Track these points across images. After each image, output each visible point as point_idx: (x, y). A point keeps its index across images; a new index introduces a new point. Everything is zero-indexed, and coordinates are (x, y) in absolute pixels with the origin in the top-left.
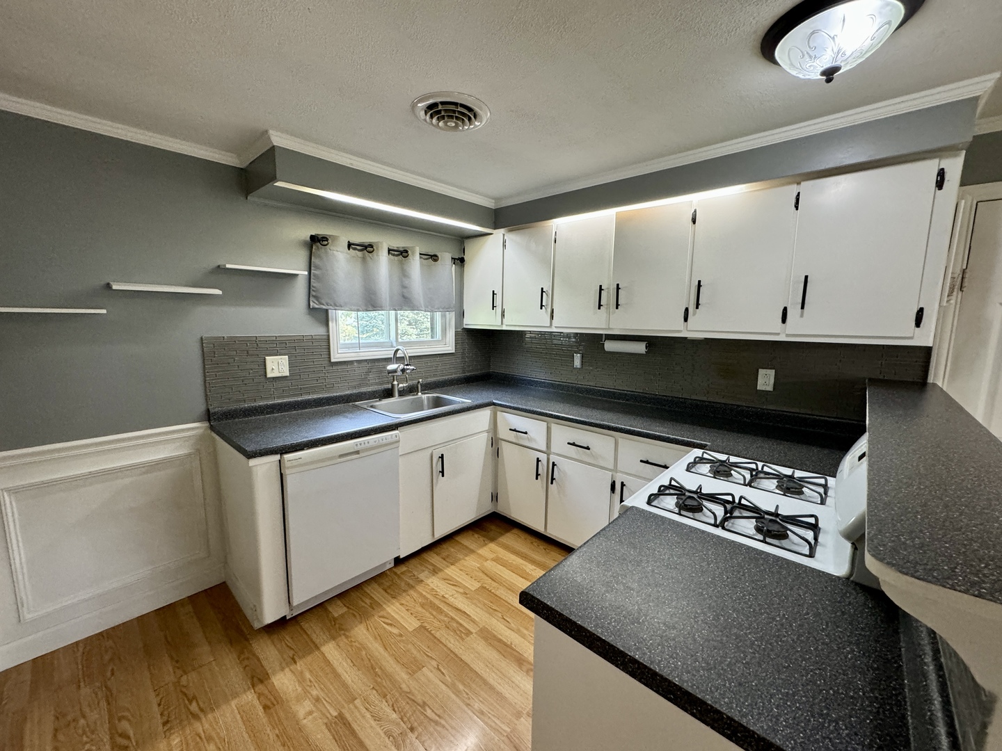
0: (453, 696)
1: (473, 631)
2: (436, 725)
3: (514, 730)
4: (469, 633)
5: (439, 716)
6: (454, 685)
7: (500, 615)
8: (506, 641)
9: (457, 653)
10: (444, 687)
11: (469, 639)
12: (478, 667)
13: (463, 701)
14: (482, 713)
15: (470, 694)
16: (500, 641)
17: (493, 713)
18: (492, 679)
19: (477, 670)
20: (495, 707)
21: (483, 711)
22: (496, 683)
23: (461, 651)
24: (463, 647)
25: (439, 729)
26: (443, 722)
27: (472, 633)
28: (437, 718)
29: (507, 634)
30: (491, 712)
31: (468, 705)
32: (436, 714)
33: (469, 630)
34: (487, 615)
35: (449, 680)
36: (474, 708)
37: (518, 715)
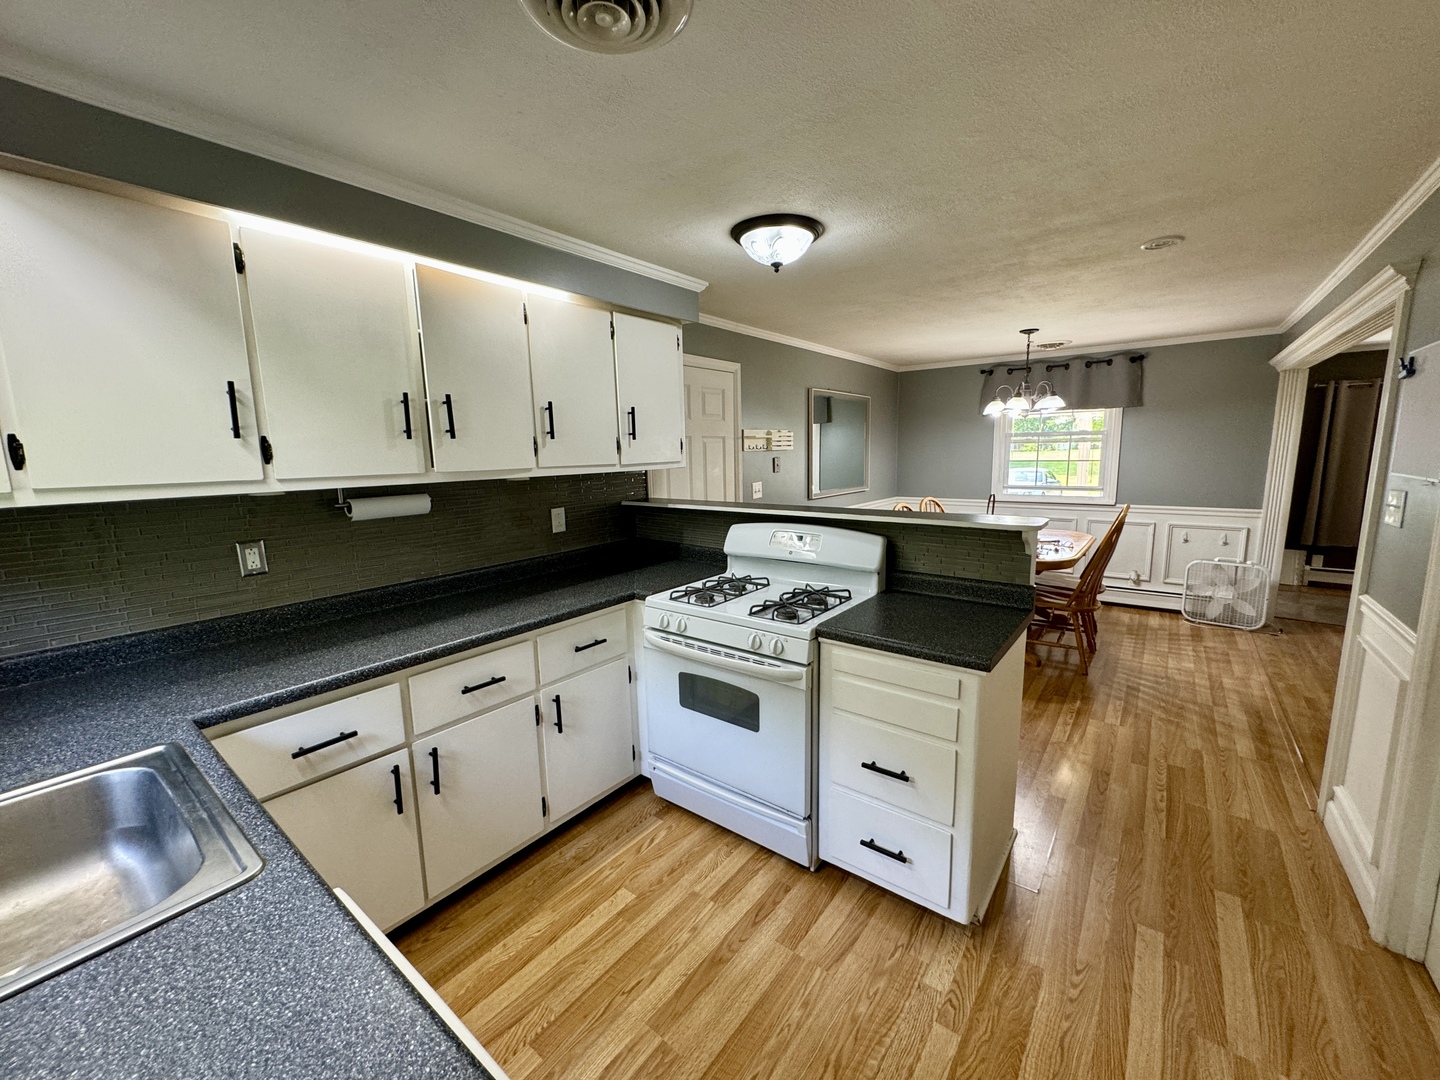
0: (790, 1052)
1: (657, 1041)
2: (840, 1066)
3: (818, 964)
4: (663, 1049)
5: (826, 1066)
6: (770, 1055)
7: (620, 999)
8: (680, 983)
9: (708, 1063)
10: (779, 1070)
11: (676, 1047)
12: (733, 1020)
13: (793, 1035)
14: (805, 1004)
15: (781, 1026)
16: (680, 992)
17: (802, 991)
18: (750, 997)
19: (737, 1022)
20: (793, 988)
21: (804, 1003)
22: (758, 990)
23: (705, 1056)
24: (696, 1055)
25: (844, 1063)
26: (833, 1057)
27: (663, 1044)
28: (830, 1067)
29: (666, 983)
30: (801, 995)
31: (799, 1027)
32: (825, 1071)
33: (656, 1050)
34: (621, 1020)
35: (763, 1064)
36: (802, 1017)
37: (796, 959)
